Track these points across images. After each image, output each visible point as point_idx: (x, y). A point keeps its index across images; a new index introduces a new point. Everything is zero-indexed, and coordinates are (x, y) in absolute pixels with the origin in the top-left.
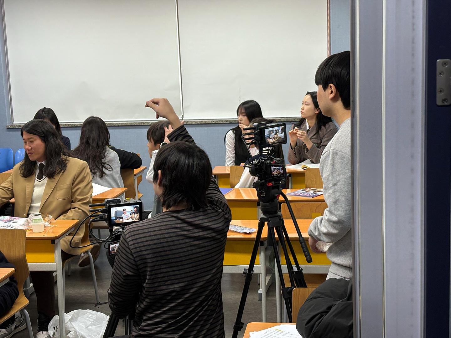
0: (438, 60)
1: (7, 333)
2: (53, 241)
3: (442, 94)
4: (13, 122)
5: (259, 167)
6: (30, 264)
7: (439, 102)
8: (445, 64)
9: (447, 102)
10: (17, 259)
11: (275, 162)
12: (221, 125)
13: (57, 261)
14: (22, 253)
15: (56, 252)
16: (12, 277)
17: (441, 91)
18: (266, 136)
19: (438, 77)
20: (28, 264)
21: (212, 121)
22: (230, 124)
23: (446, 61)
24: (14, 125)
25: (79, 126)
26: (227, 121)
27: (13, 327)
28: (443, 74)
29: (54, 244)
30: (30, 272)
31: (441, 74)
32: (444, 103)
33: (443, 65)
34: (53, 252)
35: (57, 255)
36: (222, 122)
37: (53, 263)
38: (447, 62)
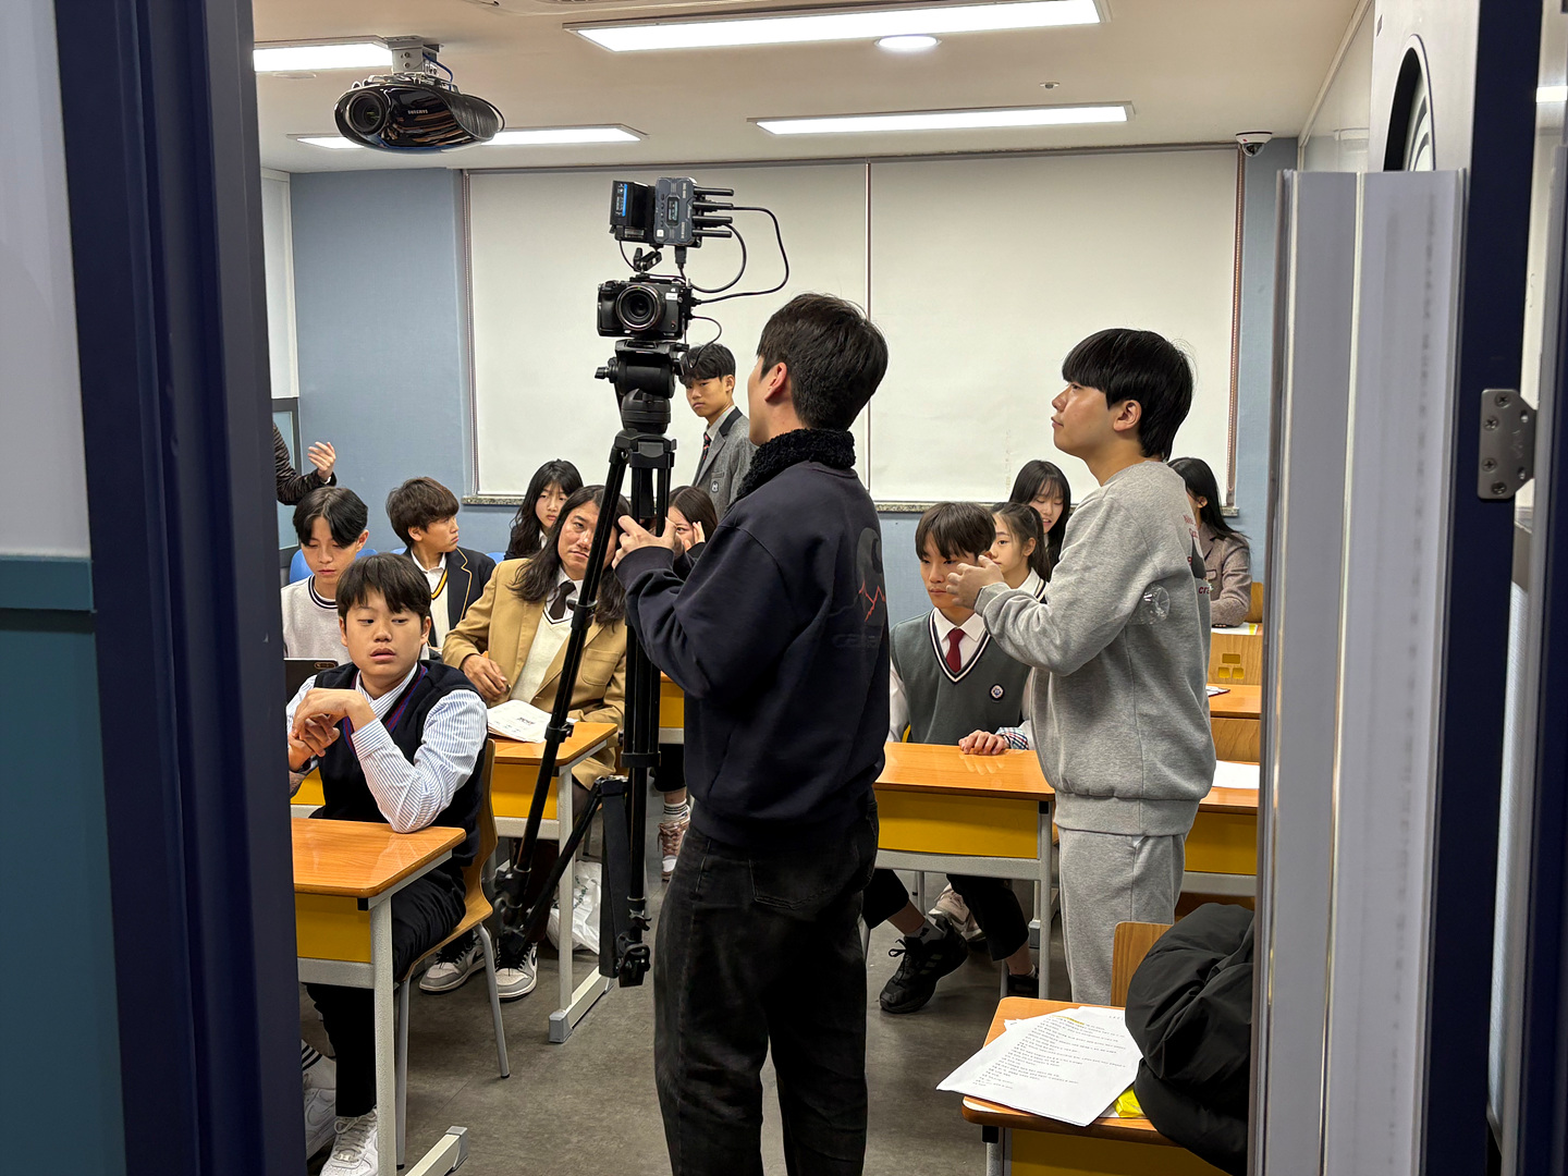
0: (1485, 391)
1: (457, 971)
3: (1492, 472)
4: (478, 489)
7: (1484, 491)
8: (1503, 399)
9: (1503, 491)
13: (562, 815)
15: (561, 794)
17: (1489, 465)
19: (1483, 431)
23: (1505, 393)
24: (480, 497)
27: (470, 958)
28: (1496, 425)
31: (1491, 423)
32: (1496, 493)
33: (1497, 403)
37: (553, 821)
38: (1507, 394)
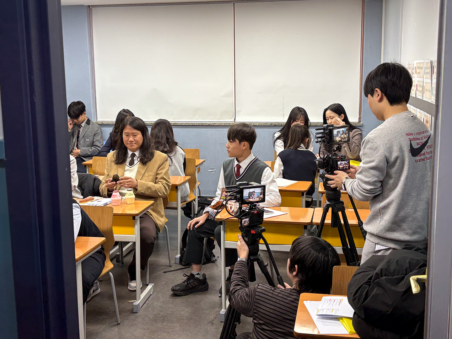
2: (134, 217)
4: (97, 119)
5: (327, 161)
6: (115, 235)
10: (105, 230)
11: (340, 157)
12: (267, 127)
13: (136, 233)
14: (109, 226)
15: (136, 226)
16: (102, 245)
18: (334, 136)
20: (114, 235)
21: (259, 124)
22: (274, 127)
24: (97, 122)
25: (150, 124)
26: (272, 124)
29: (135, 220)
30: (115, 242)
34: (134, 226)
35: (136, 229)
36: (268, 125)
37: (133, 236)
